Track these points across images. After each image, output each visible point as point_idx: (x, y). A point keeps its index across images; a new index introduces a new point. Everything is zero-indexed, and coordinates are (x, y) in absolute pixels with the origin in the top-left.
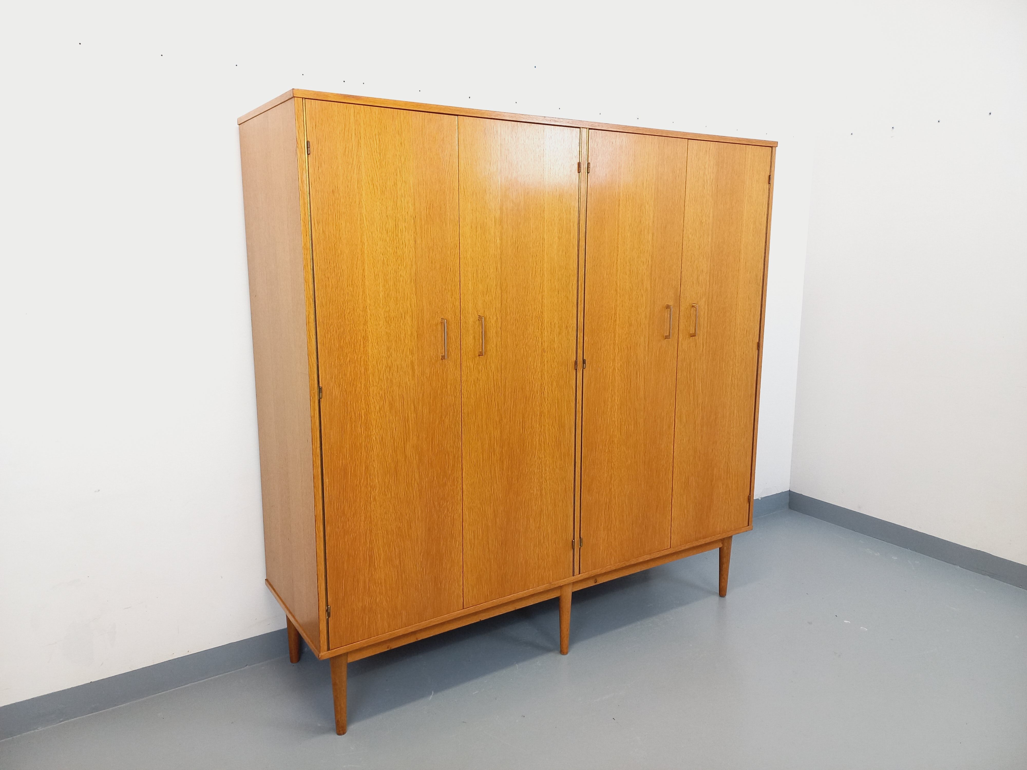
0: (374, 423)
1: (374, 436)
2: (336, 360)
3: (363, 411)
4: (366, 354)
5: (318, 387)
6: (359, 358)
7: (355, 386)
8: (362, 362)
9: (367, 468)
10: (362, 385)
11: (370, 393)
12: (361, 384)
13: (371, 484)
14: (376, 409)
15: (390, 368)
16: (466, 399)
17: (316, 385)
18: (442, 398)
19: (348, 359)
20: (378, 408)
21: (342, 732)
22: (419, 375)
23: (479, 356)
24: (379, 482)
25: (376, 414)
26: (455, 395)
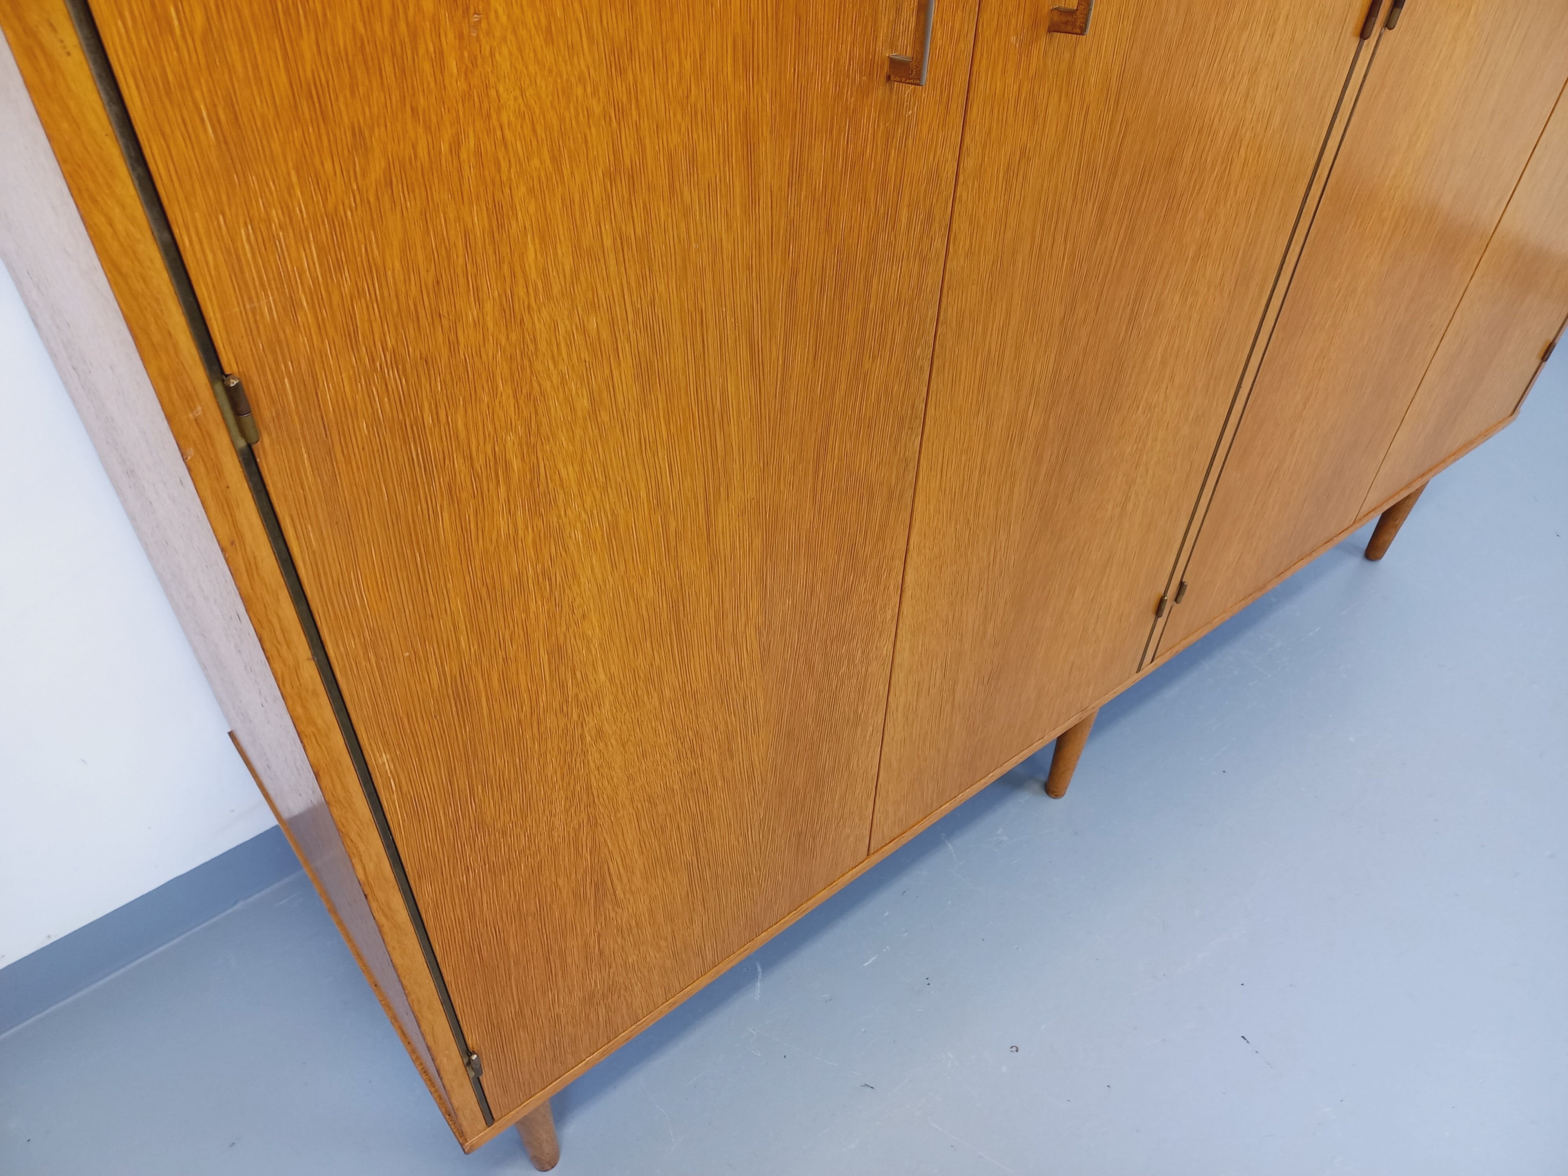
0: (569, 473)
1: (579, 525)
2: (290, 188)
3: (511, 439)
4: (489, 116)
5: (212, 379)
6: (445, 148)
7: (445, 322)
8: (470, 173)
9: (558, 652)
10: (488, 306)
11: (534, 340)
12: (481, 308)
13: (582, 696)
14: (573, 410)
15: (632, 178)
16: (962, 261)
17: (199, 374)
18: (872, 277)
19: (378, 166)
20: (584, 403)
21: (548, 1167)
22: (780, 187)
23: (1050, 30)
24: (611, 679)
25: (578, 432)
26: (925, 252)
